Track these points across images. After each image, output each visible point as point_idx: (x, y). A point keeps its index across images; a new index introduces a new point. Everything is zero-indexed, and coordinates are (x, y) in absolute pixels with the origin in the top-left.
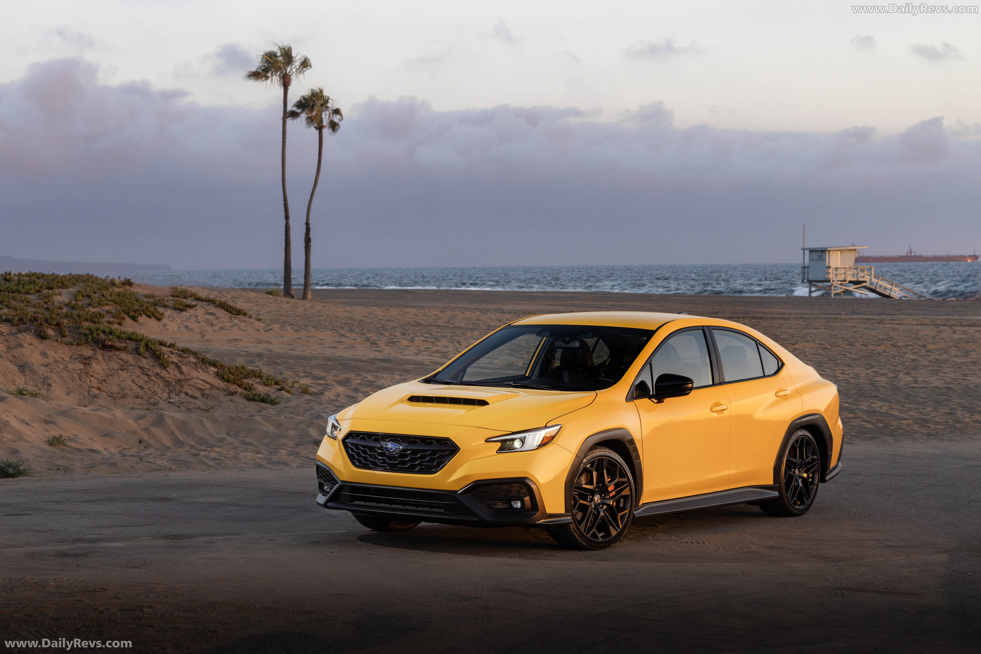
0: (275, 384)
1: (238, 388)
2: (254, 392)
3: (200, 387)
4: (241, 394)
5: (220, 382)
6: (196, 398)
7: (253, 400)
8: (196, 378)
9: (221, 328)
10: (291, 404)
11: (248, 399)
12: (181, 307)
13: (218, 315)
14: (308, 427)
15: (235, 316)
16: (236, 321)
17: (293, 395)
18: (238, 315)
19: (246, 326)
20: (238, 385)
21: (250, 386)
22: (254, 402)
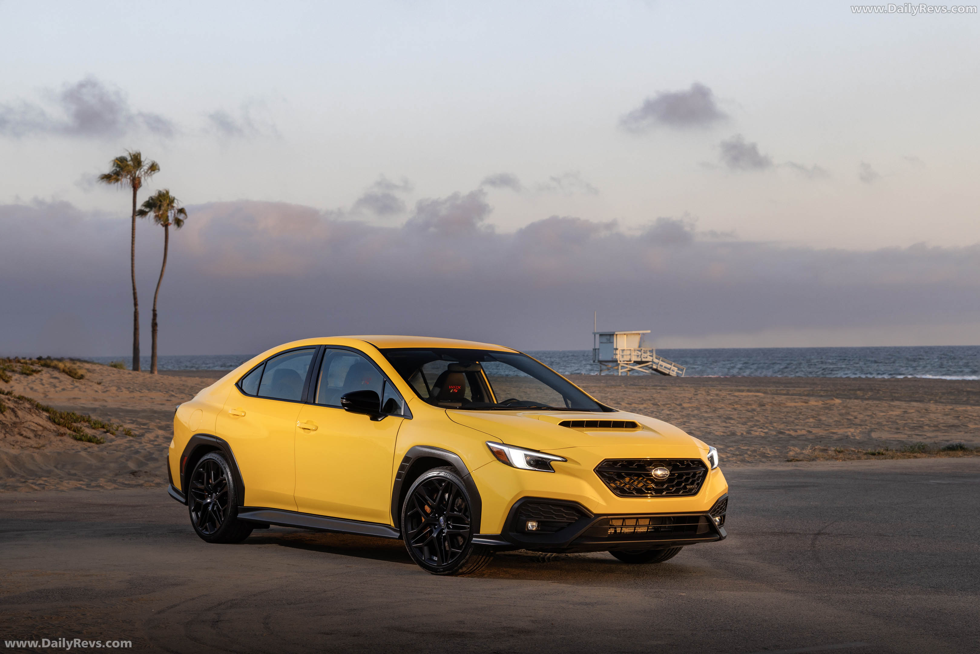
0: (101, 428)
1: (67, 430)
2: (82, 434)
3: (33, 428)
4: (69, 435)
5: (51, 425)
6: (29, 438)
7: (80, 440)
8: (30, 421)
9: (63, 389)
10: (113, 443)
11: (76, 439)
12: (28, 372)
13: (61, 379)
14: (127, 460)
15: (77, 380)
16: (77, 384)
17: (117, 436)
18: (80, 379)
19: (86, 388)
20: (68, 428)
21: (79, 429)
22: (81, 442)
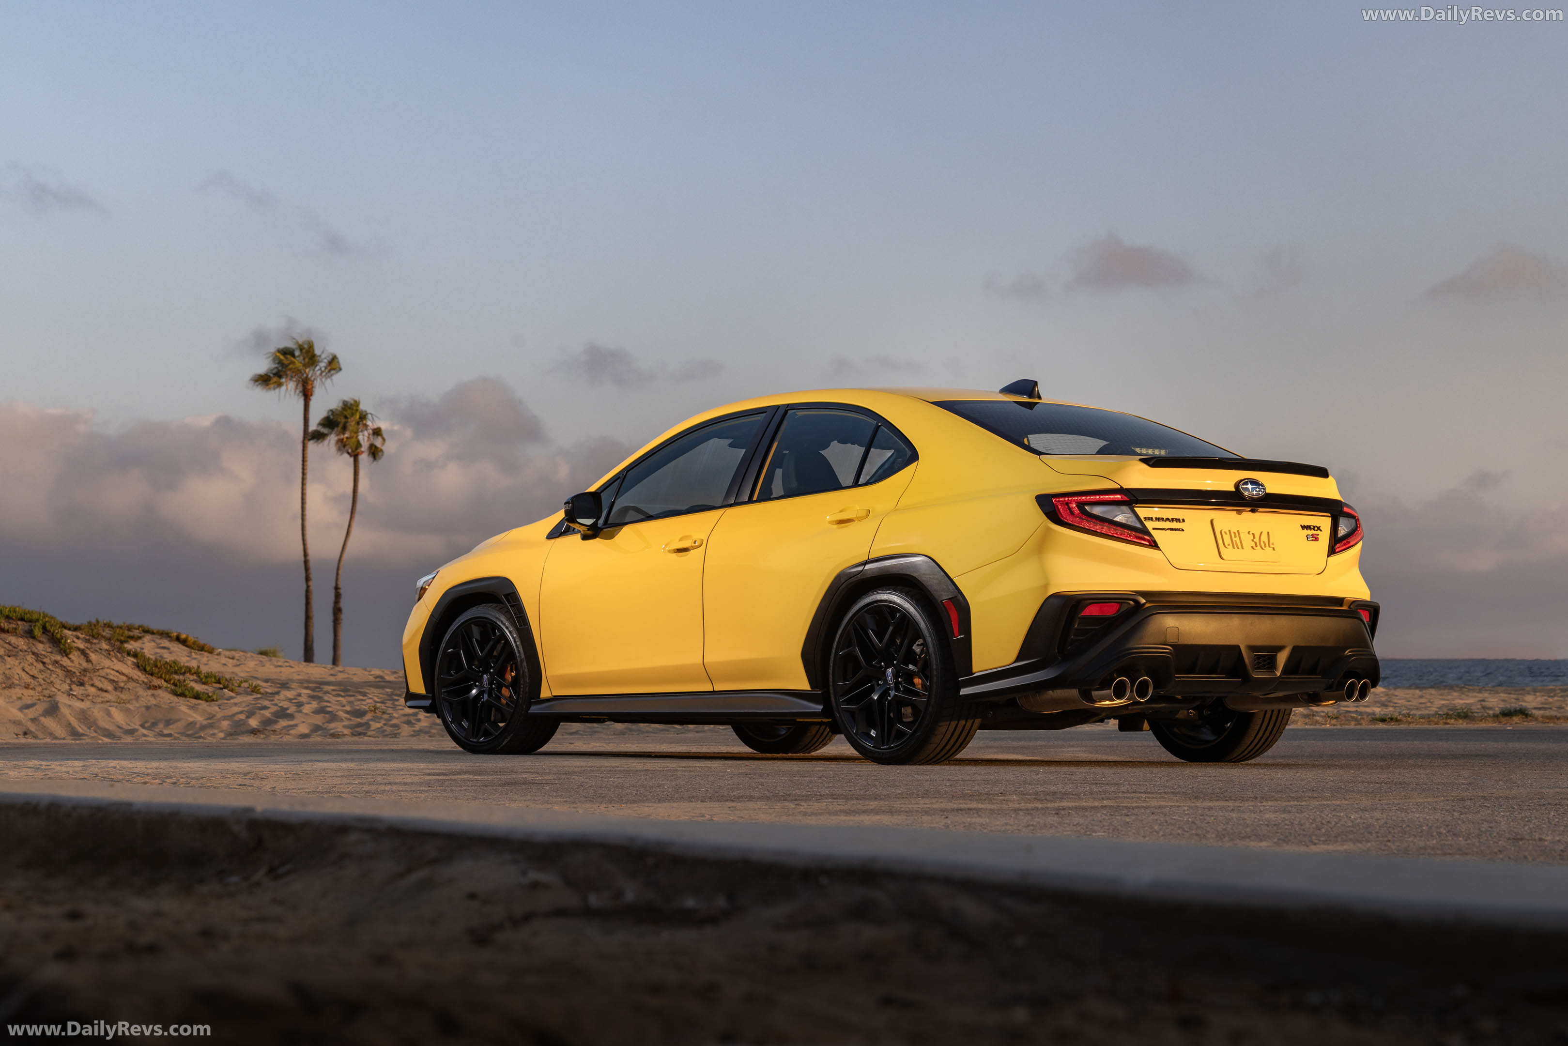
0: (215, 683)
1: (164, 683)
2: (186, 688)
3: (112, 677)
4: (167, 688)
5: (140, 674)
6: (106, 691)
7: (183, 695)
8: (108, 668)
10: (232, 701)
11: (175, 694)
12: (122, 638)
13: (172, 649)
14: (248, 717)
17: (237, 693)
18: (202, 651)
20: (165, 680)
21: (181, 682)
22: (184, 698)
